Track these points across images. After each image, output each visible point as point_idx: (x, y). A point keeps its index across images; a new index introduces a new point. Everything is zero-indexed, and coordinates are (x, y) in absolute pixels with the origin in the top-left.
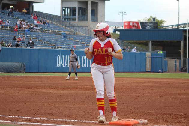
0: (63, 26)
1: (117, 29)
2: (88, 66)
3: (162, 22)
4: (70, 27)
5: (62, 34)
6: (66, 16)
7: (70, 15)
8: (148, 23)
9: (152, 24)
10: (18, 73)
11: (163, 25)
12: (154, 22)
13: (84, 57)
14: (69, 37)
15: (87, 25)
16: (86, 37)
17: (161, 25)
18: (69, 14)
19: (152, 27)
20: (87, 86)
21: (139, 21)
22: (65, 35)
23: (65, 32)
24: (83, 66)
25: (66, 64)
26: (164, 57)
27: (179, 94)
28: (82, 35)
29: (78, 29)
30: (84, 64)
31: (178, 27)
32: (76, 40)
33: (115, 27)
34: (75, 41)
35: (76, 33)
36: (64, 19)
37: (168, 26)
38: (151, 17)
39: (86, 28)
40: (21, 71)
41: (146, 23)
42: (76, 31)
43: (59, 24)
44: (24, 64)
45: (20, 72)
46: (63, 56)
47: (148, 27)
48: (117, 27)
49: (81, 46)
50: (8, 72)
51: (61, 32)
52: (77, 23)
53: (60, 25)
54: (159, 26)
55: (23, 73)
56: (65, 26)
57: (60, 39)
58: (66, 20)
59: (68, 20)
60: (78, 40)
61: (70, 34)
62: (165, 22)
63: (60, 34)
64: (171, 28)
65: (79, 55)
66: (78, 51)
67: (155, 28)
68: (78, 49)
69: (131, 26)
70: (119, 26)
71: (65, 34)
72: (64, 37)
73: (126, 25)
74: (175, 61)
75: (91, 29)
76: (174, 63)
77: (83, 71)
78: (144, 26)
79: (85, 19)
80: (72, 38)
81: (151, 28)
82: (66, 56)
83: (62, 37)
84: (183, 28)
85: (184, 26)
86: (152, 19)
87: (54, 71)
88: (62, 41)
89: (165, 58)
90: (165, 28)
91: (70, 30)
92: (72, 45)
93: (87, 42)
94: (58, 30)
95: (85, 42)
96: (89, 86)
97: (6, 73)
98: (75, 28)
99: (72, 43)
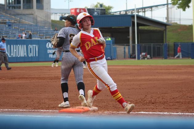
0: (8, 15)
1: (64, 16)
2: (34, 56)
3: (110, 8)
4: (15, 15)
5: (7, 23)
6: (11, 4)
7: (15, 3)
8: (95, 10)
9: (99, 11)
11: (110, 11)
12: (101, 8)
13: (30, 46)
14: (15, 26)
15: (32, 13)
16: (31, 25)
17: (108, 11)
18: (13, 3)
19: (100, 13)
20: (35, 75)
21: (86, 7)
22: (9, 24)
23: (10, 20)
24: (30, 55)
25: (11, 54)
26: (113, 43)
27: (129, 80)
28: (28, 24)
29: (23, 17)
30: (31, 54)
31: (126, 12)
32: (22, 29)
33: (61, 14)
34: (20, 30)
35: (21, 21)
36: (8, 8)
37: (116, 12)
38: (98, 3)
39: (32, 16)
41: (93, 9)
42: (21, 19)
43: (3, 12)
46: (9, 46)
47: (96, 13)
48: (63, 14)
51: (6, 20)
52: (22, 11)
53: (4, 14)
54: (106, 13)
56: (10, 15)
57: (5, 28)
58: (11, 8)
59: (12, 8)
60: (24, 29)
61: (15, 23)
62: (113, 8)
63: (5, 23)
64: (119, 14)
65: (26, 45)
67: (102, 14)
69: (78, 13)
70: (66, 13)
71: (10, 22)
72: (9, 25)
73: (73, 12)
74: (123, 48)
75: (36, 17)
76: (123, 50)
77: (30, 61)
78: (92, 13)
79: (31, 7)
80: (18, 27)
81: (98, 15)
82: (12, 46)
83: (7, 26)
84: (131, 14)
85: (132, 12)
86: (99, 6)
88: (8, 30)
89: (114, 45)
90: (113, 14)
91: (15, 18)
92: (17, 34)
94: (2, 18)
96: (37, 75)
98: (19, 16)
99: (17, 32)
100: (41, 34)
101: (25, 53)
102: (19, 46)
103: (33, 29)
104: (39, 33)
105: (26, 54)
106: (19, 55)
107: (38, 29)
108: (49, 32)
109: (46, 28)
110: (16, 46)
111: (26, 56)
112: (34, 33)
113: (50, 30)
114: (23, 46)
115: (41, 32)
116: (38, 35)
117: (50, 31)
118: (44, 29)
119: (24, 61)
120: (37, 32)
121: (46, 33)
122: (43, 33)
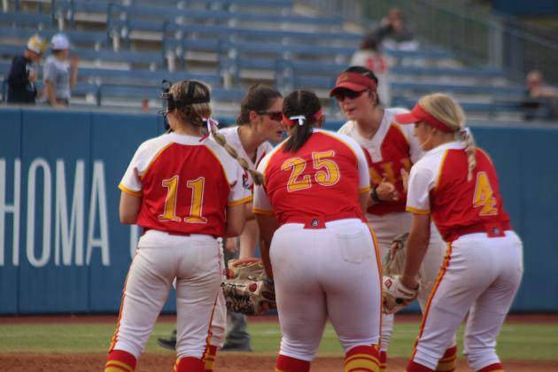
49: (125, 67)
60: (102, 18)
66: (92, 118)
68: (91, 99)
93: (185, 35)
95: (158, 37)
100: (252, 68)
101: (97, 235)
102: (40, 171)
103: (180, 21)
104: (232, 54)
105: (104, 243)
106: (38, 254)
107: (232, 24)
108: (332, 54)
109: (300, 10)
110: (18, 164)
111: (106, 260)
112: (190, 56)
113: (334, 30)
114: (80, 167)
115: (254, 46)
116: (226, 76)
117: (337, 44)
118: (285, 27)
119: (83, 307)
120: (221, 51)
121: (303, 56)
122: (276, 56)
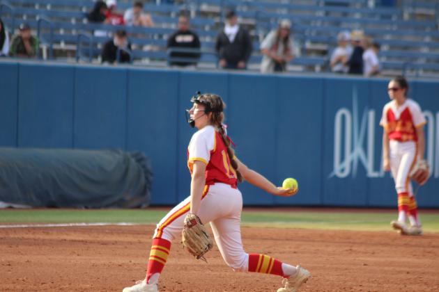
10: (107, 207)
14: (414, 6)
40: (128, 198)
44: (140, 160)
45: (121, 204)
50: (52, 206)
55: (139, 207)
57: (358, 16)
72: (385, 4)
80: (432, 12)
83: (371, 3)
87: (317, 201)
92: (425, 50)
97: (36, 207)
99: (427, 39)
